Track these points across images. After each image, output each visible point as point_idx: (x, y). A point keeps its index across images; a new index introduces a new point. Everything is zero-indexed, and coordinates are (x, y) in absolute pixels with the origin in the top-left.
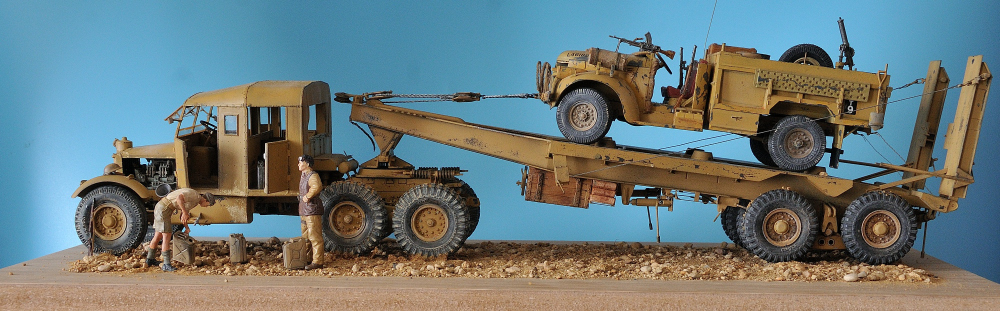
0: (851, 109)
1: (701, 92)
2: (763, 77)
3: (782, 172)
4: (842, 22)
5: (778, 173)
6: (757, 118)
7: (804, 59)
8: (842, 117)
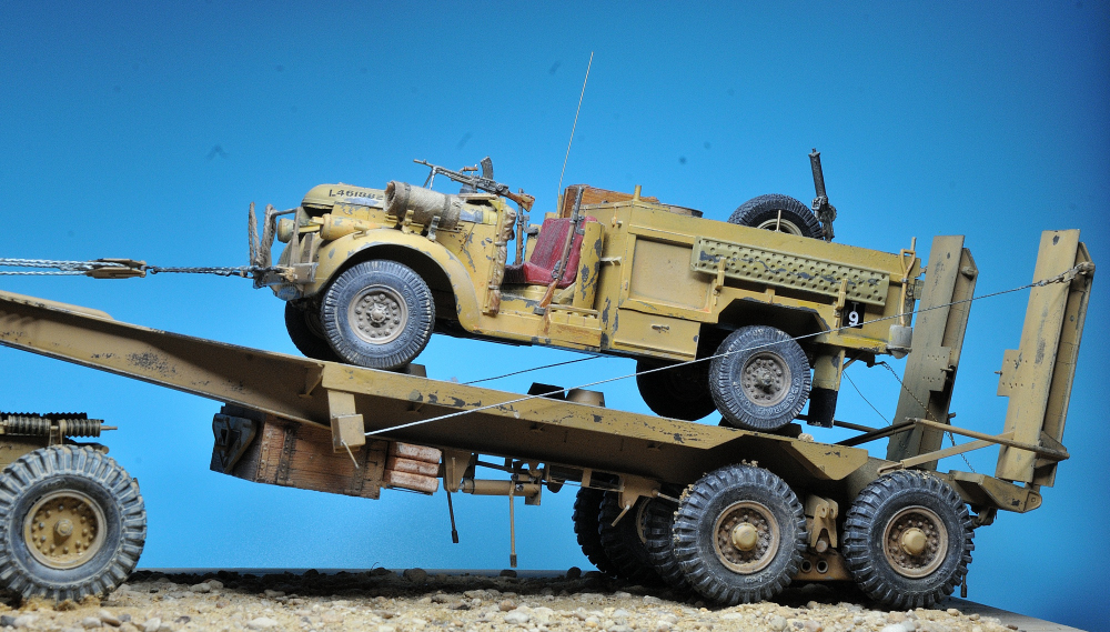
0: (854, 319)
1: (590, 276)
2: (708, 253)
3: (748, 433)
4: (816, 161)
5: (740, 433)
6: (695, 330)
7: (778, 221)
8: (840, 332)
